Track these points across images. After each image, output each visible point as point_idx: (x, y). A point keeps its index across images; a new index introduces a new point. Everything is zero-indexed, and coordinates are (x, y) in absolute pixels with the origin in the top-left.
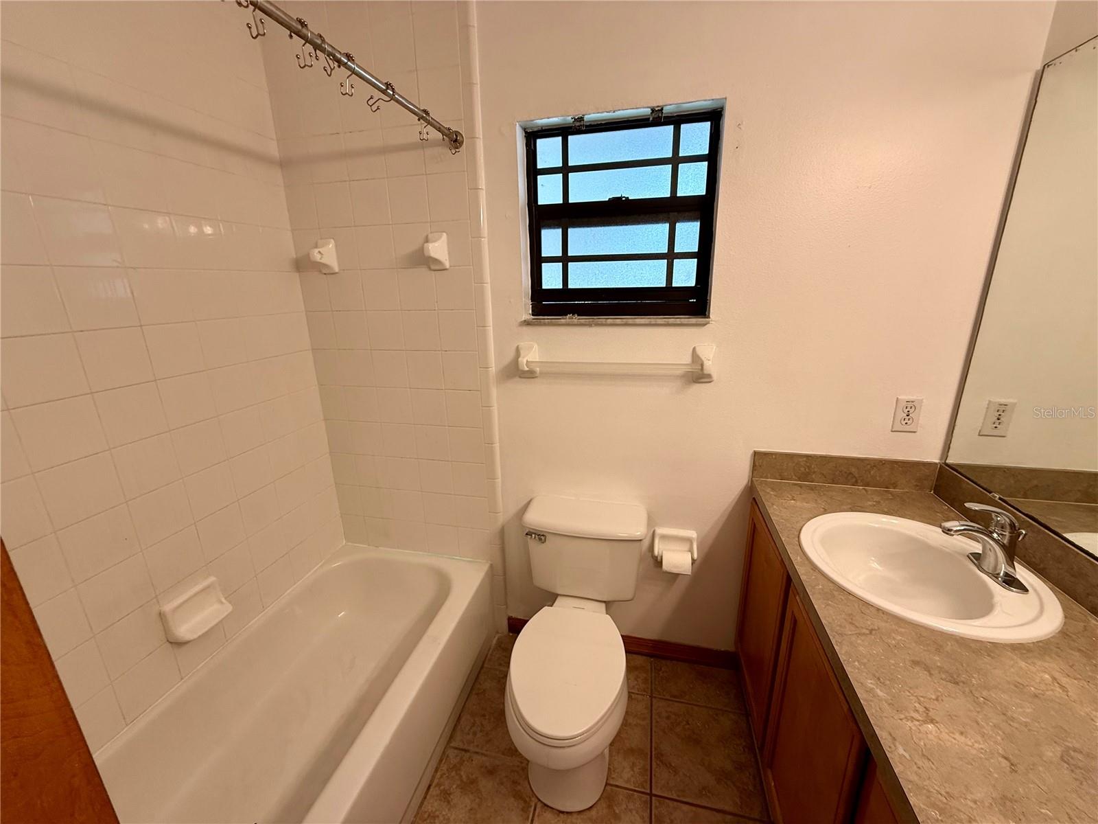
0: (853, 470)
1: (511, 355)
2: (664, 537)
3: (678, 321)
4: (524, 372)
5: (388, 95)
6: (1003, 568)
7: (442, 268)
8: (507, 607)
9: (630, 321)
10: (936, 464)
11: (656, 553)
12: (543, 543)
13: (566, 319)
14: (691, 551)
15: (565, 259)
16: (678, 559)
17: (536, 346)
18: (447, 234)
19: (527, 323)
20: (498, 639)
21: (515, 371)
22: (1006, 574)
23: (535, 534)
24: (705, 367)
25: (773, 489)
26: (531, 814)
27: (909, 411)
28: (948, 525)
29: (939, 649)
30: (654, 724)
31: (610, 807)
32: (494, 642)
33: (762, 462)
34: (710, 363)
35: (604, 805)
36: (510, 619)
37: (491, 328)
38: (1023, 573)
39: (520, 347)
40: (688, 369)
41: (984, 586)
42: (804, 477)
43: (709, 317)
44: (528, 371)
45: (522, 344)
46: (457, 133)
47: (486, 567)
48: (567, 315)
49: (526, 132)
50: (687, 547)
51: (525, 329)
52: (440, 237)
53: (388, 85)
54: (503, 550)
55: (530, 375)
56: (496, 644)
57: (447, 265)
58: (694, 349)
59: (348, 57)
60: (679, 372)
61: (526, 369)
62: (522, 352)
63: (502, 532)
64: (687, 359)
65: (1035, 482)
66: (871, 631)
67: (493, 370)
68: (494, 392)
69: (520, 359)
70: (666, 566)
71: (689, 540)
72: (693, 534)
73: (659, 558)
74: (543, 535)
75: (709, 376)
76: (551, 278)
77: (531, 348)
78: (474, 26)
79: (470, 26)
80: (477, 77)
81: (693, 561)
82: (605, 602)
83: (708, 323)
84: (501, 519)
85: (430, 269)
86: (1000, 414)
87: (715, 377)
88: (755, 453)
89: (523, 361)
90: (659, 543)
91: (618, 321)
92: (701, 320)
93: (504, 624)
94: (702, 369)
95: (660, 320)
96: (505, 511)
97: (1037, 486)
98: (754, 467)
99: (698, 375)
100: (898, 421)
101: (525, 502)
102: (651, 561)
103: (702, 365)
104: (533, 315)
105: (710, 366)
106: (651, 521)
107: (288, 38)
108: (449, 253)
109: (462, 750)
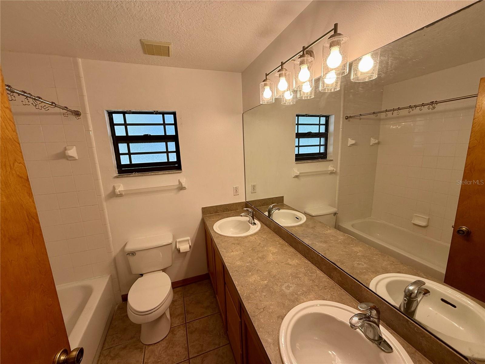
0: (227, 207)
1: (111, 189)
2: (179, 242)
3: (172, 172)
4: (118, 195)
5: (54, 106)
6: (253, 221)
7: (74, 159)
8: (121, 291)
9: (157, 173)
10: (244, 202)
11: (178, 248)
12: (135, 256)
13: (133, 174)
14: (189, 244)
15: (129, 154)
16: (184, 247)
17: (121, 185)
18: (76, 147)
19: (116, 177)
20: (118, 306)
21: (113, 195)
22: (254, 222)
23: (131, 253)
24: (183, 185)
25: (208, 217)
26: (144, 350)
27: (236, 190)
28: (241, 214)
29: (237, 240)
30: (185, 304)
31: (173, 333)
32: (116, 307)
33: (205, 211)
34: (184, 184)
35: (171, 334)
36: (122, 296)
37: (101, 180)
38: (256, 221)
39: (115, 186)
40: (178, 186)
41: (250, 226)
42: (216, 212)
43: (181, 170)
44: (119, 194)
45: (115, 185)
46: (78, 111)
47: (109, 276)
48: (133, 173)
49: (108, 112)
50: (188, 243)
51: (116, 179)
52: (73, 148)
53: (53, 103)
54: (116, 267)
55: (121, 195)
56: (117, 308)
57: (77, 158)
58: (179, 180)
59: (39, 98)
60: (176, 187)
61: (119, 193)
62: (116, 188)
63: (115, 260)
64: (178, 183)
65: (263, 202)
66: (225, 241)
67: (103, 196)
68: (105, 204)
69: (116, 190)
70: (181, 251)
71: (188, 240)
72: (189, 238)
73: (179, 249)
74: (134, 253)
75: (185, 187)
76: (125, 160)
77: (119, 186)
78: (82, 77)
79: (80, 77)
80: (85, 93)
81: (190, 247)
82: (162, 270)
83: (182, 172)
84: (114, 254)
85: (68, 160)
86: (254, 187)
87: (187, 187)
88: (202, 208)
89: (117, 191)
90: (178, 244)
91: (153, 174)
92: (180, 171)
93: (121, 299)
94: (182, 186)
95: (167, 172)
96: (115, 250)
97: (264, 203)
98: (203, 212)
99: (181, 188)
100: (235, 193)
101: (124, 244)
102: (177, 251)
103: (182, 184)
104: (118, 174)
105: (184, 185)
106: (174, 238)
107: (18, 96)
108: (77, 153)
109: (109, 348)
